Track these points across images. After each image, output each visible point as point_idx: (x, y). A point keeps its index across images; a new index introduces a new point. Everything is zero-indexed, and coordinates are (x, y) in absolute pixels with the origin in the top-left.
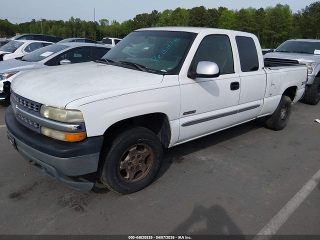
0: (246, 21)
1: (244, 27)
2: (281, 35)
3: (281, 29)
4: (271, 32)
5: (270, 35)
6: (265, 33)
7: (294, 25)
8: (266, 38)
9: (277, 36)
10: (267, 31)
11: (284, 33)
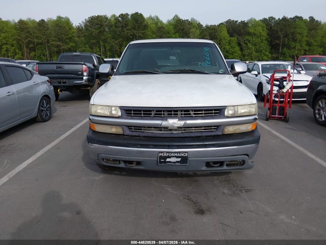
0: (28, 32)
1: (29, 39)
2: (69, 46)
3: (68, 41)
4: (59, 43)
5: (58, 46)
6: (52, 44)
7: (78, 37)
8: (56, 49)
9: (66, 47)
10: (54, 43)
11: (71, 44)
